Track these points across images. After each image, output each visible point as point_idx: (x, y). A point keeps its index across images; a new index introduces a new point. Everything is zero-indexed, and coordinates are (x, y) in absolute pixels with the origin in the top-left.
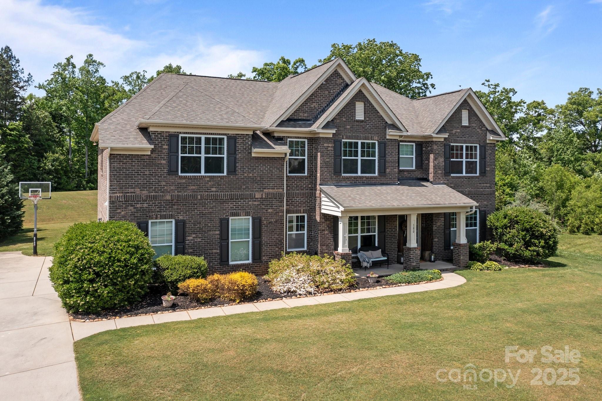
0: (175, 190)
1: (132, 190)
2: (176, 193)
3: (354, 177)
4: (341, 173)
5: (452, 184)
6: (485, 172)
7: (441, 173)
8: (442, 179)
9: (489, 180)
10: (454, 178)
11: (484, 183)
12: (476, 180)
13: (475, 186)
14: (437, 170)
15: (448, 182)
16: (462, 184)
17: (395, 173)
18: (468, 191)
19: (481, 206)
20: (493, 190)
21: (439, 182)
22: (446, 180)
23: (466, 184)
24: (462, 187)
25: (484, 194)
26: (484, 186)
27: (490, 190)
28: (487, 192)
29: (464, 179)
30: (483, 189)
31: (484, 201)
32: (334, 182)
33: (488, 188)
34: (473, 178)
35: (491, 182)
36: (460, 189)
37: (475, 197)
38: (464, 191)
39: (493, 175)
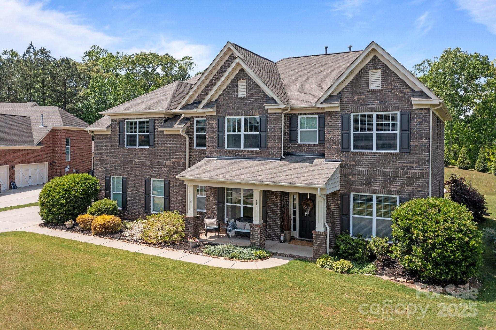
0: (122, 157)
1: (103, 156)
2: (123, 159)
3: (237, 151)
4: (225, 147)
5: (353, 161)
6: (409, 147)
7: (336, 149)
8: (338, 155)
9: (416, 159)
10: (356, 155)
11: (407, 163)
12: (394, 157)
13: (391, 165)
14: (331, 145)
15: (347, 159)
16: (369, 162)
17: (277, 148)
18: (378, 171)
19: (400, 192)
20: (423, 173)
21: (333, 158)
22: (343, 157)
23: (376, 162)
24: (368, 166)
25: (407, 177)
26: (407, 167)
27: (419, 173)
28: (412, 175)
29: (374, 156)
30: (405, 170)
31: (407, 186)
32: (217, 155)
33: (414, 169)
34: (390, 156)
35: (420, 161)
36: (366, 168)
37: (391, 179)
38: (372, 170)
39: (424, 152)
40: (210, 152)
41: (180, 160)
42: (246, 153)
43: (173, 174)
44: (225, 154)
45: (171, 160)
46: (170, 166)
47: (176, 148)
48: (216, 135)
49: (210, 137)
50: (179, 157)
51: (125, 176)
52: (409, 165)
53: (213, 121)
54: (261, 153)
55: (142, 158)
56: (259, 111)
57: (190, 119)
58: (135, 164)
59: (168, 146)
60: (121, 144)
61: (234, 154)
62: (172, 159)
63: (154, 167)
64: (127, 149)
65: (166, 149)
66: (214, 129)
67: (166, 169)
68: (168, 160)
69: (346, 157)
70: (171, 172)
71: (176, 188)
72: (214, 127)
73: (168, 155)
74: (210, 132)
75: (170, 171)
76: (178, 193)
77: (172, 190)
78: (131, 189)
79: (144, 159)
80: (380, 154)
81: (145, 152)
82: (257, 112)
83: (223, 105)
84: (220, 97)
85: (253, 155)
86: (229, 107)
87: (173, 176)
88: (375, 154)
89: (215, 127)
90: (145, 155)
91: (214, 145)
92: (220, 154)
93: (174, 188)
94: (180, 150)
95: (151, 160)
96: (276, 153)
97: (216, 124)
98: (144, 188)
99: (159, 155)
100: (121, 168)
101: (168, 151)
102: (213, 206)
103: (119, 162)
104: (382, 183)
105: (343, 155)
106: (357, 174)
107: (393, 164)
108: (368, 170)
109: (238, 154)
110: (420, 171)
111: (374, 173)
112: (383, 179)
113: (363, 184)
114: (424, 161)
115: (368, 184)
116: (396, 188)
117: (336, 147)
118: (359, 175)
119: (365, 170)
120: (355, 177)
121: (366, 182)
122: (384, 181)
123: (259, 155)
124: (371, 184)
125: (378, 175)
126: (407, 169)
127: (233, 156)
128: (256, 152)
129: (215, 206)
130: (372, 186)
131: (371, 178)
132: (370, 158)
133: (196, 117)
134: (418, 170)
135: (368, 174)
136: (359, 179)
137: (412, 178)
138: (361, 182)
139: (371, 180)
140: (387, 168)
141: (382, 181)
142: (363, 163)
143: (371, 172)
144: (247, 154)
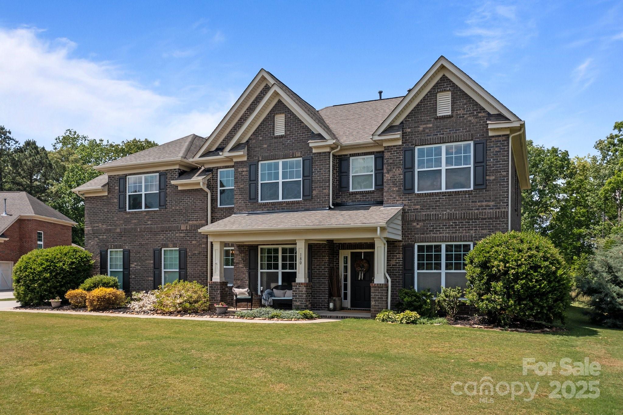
0: (123, 224)
1: (97, 225)
2: (124, 227)
3: (273, 204)
4: (258, 200)
5: (418, 205)
6: (485, 183)
7: (397, 191)
8: (400, 199)
9: (493, 196)
10: (421, 197)
11: (482, 201)
12: (467, 196)
13: (464, 206)
14: (391, 187)
15: (411, 202)
16: (437, 203)
17: (325, 196)
18: (448, 214)
19: (474, 237)
20: (501, 212)
21: (394, 203)
22: (406, 200)
23: (445, 203)
24: (436, 209)
25: (483, 219)
26: (482, 206)
27: (496, 212)
28: (488, 216)
29: (443, 196)
30: (480, 211)
31: (482, 230)
32: (249, 210)
33: (491, 209)
34: (461, 195)
35: (497, 198)
36: (433, 211)
37: (463, 222)
38: (440, 214)
39: (502, 187)
40: (239, 207)
41: (200, 222)
42: (285, 205)
43: (191, 240)
44: (258, 208)
45: (188, 223)
46: (187, 230)
47: (195, 207)
48: (246, 186)
49: (239, 189)
50: (198, 218)
51: (127, 248)
52: (484, 204)
53: (243, 167)
54: (304, 203)
55: (149, 222)
56: (301, 152)
57: (212, 170)
58: (140, 232)
59: (184, 205)
60: (122, 208)
61: (270, 207)
62: (189, 221)
63: (166, 233)
64: (129, 213)
65: (181, 209)
66: (244, 178)
67: (182, 235)
68: (183, 223)
69: (409, 200)
70: (188, 238)
71: (194, 258)
72: (244, 176)
73: (183, 217)
74: (239, 182)
75: (187, 236)
76: (197, 263)
77: (189, 259)
78: (135, 263)
79: (152, 224)
80: (450, 194)
81: (153, 215)
82: (299, 153)
83: (256, 147)
84: (252, 137)
85: (294, 206)
86: (263, 148)
87: (191, 242)
88: (444, 194)
89: (246, 175)
90: (154, 219)
91: (244, 198)
92: (252, 208)
93: (192, 258)
94: (200, 208)
95: (162, 224)
96: (323, 202)
97: (246, 171)
98: (152, 262)
99: (173, 218)
100: (121, 239)
101: (184, 211)
102: (243, 274)
103: (118, 230)
104: (452, 228)
105: (405, 198)
106: (423, 220)
107: (465, 205)
108: (435, 214)
109: (276, 207)
110: (498, 210)
111: (443, 217)
112: (454, 223)
113: (430, 231)
114: (503, 197)
115: (436, 231)
116: (470, 232)
117: (397, 188)
118: (425, 220)
119: (433, 214)
120: (420, 224)
121: (433, 228)
122: (456, 225)
123: (302, 206)
124: (440, 231)
125: (448, 218)
126: (482, 209)
127: (268, 210)
128: (298, 202)
129: (246, 274)
130: (440, 233)
131: (439, 223)
132: (438, 199)
133: (220, 168)
134: (496, 209)
135: (435, 219)
136: (425, 226)
137: (489, 218)
138: (427, 229)
139: (440, 226)
140: (459, 210)
141: (452, 225)
142: (429, 206)
143: (440, 216)
144: (287, 206)
